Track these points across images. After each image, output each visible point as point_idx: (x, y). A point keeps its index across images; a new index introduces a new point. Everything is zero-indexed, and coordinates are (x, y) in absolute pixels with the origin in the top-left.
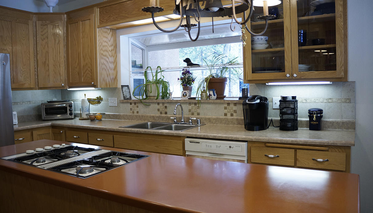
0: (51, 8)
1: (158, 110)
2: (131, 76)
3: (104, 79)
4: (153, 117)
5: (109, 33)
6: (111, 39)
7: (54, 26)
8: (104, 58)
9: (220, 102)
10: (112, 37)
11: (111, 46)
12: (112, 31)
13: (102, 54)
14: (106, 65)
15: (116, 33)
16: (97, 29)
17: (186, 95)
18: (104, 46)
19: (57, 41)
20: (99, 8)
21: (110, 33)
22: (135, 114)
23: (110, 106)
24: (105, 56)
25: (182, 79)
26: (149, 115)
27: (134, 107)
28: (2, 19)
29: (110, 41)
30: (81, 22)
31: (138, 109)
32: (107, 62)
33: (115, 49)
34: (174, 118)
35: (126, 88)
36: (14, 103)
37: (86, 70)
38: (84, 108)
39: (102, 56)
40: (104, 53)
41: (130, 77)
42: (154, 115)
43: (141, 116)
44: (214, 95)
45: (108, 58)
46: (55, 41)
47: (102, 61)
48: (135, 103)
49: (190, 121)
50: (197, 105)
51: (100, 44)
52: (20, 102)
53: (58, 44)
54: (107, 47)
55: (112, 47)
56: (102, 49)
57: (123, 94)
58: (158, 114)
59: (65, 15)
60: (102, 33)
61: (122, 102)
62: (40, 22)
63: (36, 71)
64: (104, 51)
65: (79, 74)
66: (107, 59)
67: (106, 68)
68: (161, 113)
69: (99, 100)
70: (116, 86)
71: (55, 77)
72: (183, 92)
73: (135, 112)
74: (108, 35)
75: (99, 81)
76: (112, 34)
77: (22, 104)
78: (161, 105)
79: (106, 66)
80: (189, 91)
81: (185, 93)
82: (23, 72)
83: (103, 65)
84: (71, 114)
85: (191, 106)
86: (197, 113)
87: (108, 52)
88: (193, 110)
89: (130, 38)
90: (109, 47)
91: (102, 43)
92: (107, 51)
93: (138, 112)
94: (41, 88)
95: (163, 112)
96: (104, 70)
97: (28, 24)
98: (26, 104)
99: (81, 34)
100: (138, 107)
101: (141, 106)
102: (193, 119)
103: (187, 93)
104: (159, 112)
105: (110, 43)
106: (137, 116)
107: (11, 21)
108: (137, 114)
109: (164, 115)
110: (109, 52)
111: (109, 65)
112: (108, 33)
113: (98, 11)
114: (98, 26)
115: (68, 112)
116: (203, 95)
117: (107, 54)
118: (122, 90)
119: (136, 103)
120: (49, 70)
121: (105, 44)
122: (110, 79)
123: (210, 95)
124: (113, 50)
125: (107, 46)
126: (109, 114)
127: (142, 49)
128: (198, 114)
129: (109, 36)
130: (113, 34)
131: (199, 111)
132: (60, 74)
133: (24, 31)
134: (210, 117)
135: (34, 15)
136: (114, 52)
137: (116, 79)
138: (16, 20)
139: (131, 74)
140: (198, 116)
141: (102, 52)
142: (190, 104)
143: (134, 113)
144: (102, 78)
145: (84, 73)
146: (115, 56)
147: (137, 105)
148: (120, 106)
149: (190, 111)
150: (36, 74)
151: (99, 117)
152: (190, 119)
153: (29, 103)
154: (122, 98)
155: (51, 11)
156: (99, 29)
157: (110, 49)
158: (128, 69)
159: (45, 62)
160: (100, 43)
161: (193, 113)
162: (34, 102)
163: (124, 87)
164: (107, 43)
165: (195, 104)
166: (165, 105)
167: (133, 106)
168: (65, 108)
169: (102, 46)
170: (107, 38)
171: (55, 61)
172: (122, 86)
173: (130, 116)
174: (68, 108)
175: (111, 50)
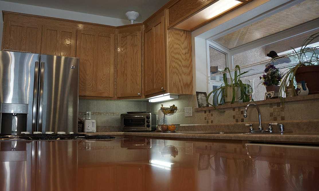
0: (132, 21)
1: (234, 117)
2: (210, 82)
3: (174, 84)
4: (228, 126)
5: (182, 35)
6: (184, 41)
7: (133, 37)
8: (176, 61)
9: (313, 98)
10: (185, 39)
11: (185, 48)
12: (185, 33)
13: (173, 57)
14: (179, 69)
15: (191, 35)
16: (167, 30)
17: (270, 96)
18: (175, 49)
19: (135, 52)
20: (169, 9)
21: (184, 35)
22: (210, 124)
23: (186, 117)
24: (177, 59)
25: (264, 77)
26: (223, 124)
27: (209, 116)
28: (86, 33)
29: (183, 43)
30: (154, 28)
31: (212, 118)
32: (180, 66)
33: (190, 52)
34: (249, 125)
35: (203, 95)
36: (98, 113)
37: (158, 76)
38: (160, 119)
39: (173, 59)
40: (176, 56)
41: (208, 83)
42: (229, 123)
43: (215, 127)
44: (304, 89)
45: (181, 61)
46: (134, 51)
47: (174, 64)
48: (209, 112)
49: (270, 127)
50: (281, 106)
51: (171, 46)
52: (104, 113)
53: (136, 54)
54: (179, 50)
55: (186, 50)
56: (173, 51)
57: (198, 102)
58: (233, 122)
59: (144, 26)
60: (173, 35)
61: (197, 111)
62: (121, 34)
63: (115, 81)
64: (175, 54)
65: (152, 80)
66: (180, 63)
67: (178, 73)
68: (237, 121)
69: (173, 110)
70: (191, 93)
71: (132, 87)
72: (267, 94)
73: (210, 121)
74: (181, 37)
75: (168, 86)
76: (185, 36)
77: (105, 115)
78: (237, 110)
79: (178, 71)
80: (274, 92)
81: (269, 94)
82: (102, 81)
83: (174, 68)
84: (148, 126)
85: (272, 109)
86: (281, 117)
87: (181, 55)
88: (276, 113)
89: (207, 41)
90: (182, 50)
91: (173, 45)
92: (179, 54)
93: (213, 121)
94: (119, 97)
95: (240, 119)
96: (175, 74)
97: (110, 37)
98: (109, 115)
99: (154, 39)
100: (212, 115)
101: (215, 113)
102: (273, 125)
103: (272, 94)
104: (234, 120)
105: (183, 46)
106: (211, 126)
107: (94, 35)
108: (211, 124)
109: (240, 123)
110: (183, 55)
111: (181, 68)
112: (180, 36)
113: (167, 12)
114: (168, 27)
115: (146, 124)
116: (288, 92)
117: (180, 57)
118: (197, 98)
119: (211, 111)
120: (127, 79)
121: (177, 46)
122: (183, 84)
123: (298, 89)
124: (188, 53)
125: (179, 48)
126: (184, 126)
127: (225, 54)
128: (283, 118)
129: (183, 39)
130: (187, 37)
131: (283, 114)
132: (137, 83)
133: (105, 43)
134: (298, 121)
135: (117, 29)
136: (188, 55)
137: (190, 85)
138: (99, 34)
139: (209, 80)
140: (282, 122)
141: (173, 55)
142: (271, 105)
143: (208, 123)
144: (172, 82)
145: (156, 79)
146: (190, 60)
147: (211, 113)
148: (194, 116)
149: (271, 115)
150: (115, 84)
151: (171, 128)
152: (270, 125)
153: (112, 114)
154: (197, 107)
155: (132, 24)
156: (169, 31)
157: (184, 51)
158: (206, 75)
159: (124, 72)
160: (171, 44)
161: (276, 118)
162: (117, 114)
163: (200, 94)
164: (179, 45)
165: (278, 104)
166: (242, 110)
167: (207, 115)
168: (143, 120)
169: (173, 48)
170: (179, 40)
171: (132, 70)
172: (198, 93)
173: (204, 126)
174: (146, 120)
175: (184, 53)
